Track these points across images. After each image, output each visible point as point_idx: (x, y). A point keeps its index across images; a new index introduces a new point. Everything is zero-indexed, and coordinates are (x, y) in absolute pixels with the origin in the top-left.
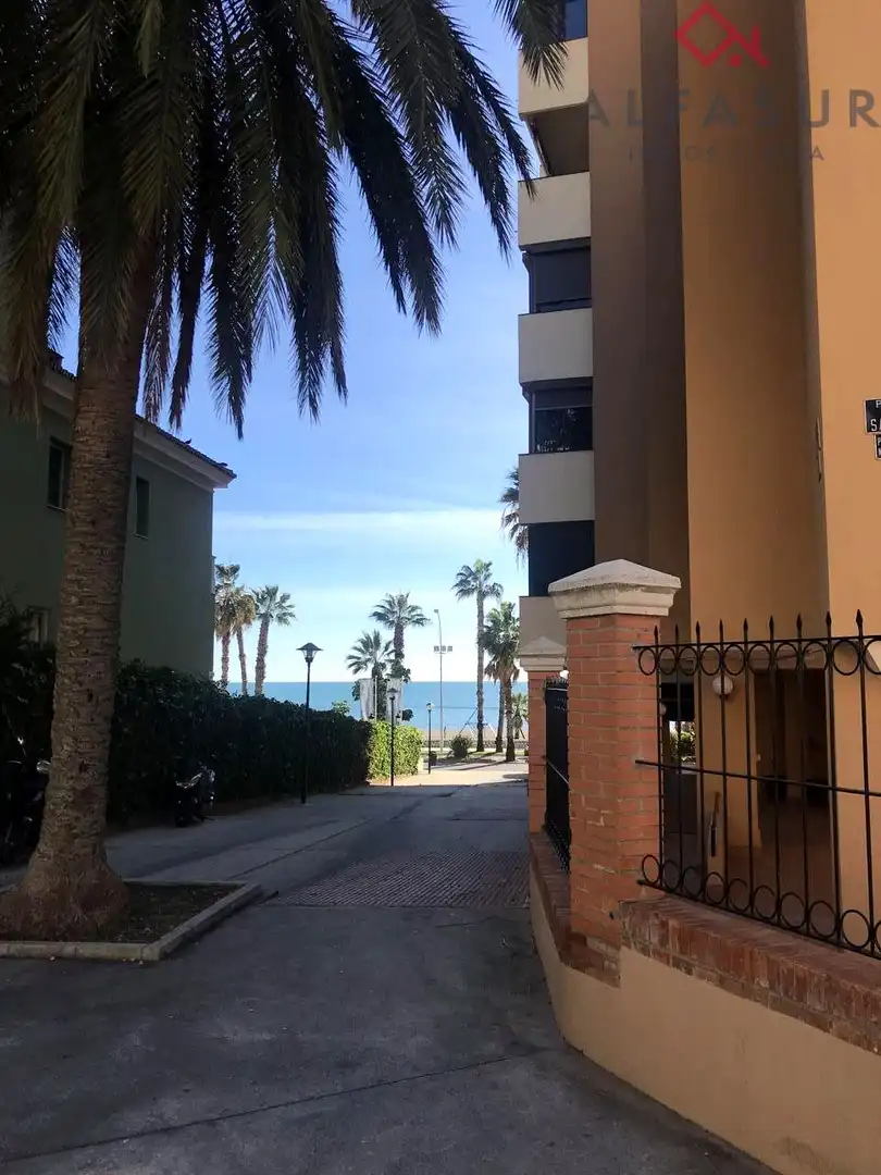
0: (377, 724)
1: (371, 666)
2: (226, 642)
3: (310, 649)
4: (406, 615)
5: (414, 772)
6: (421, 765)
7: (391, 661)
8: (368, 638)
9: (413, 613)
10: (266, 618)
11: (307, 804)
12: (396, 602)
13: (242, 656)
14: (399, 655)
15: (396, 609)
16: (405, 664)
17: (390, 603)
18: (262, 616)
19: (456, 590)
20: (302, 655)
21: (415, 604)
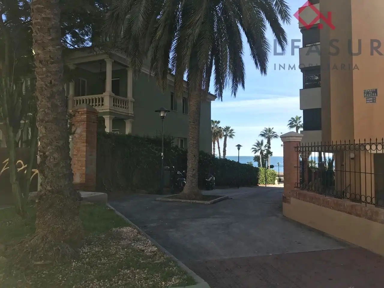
0: (261, 168)
1: (260, 151)
2: (214, 143)
3: (239, 146)
4: (271, 135)
5: (274, 184)
6: (276, 181)
7: (266, 149)
8: (258, 142)
9: (274, 134)
10: (226, 136)
11: (239, 189)
12: (268, 131)
13: (219, 148)
14: (269, 147)
15: (268, 133)
16: (271, 150)
17: (266, 131)
18: (224, 136)
19: (289, 126)
20: (237, 148)
21: (274, 131)
